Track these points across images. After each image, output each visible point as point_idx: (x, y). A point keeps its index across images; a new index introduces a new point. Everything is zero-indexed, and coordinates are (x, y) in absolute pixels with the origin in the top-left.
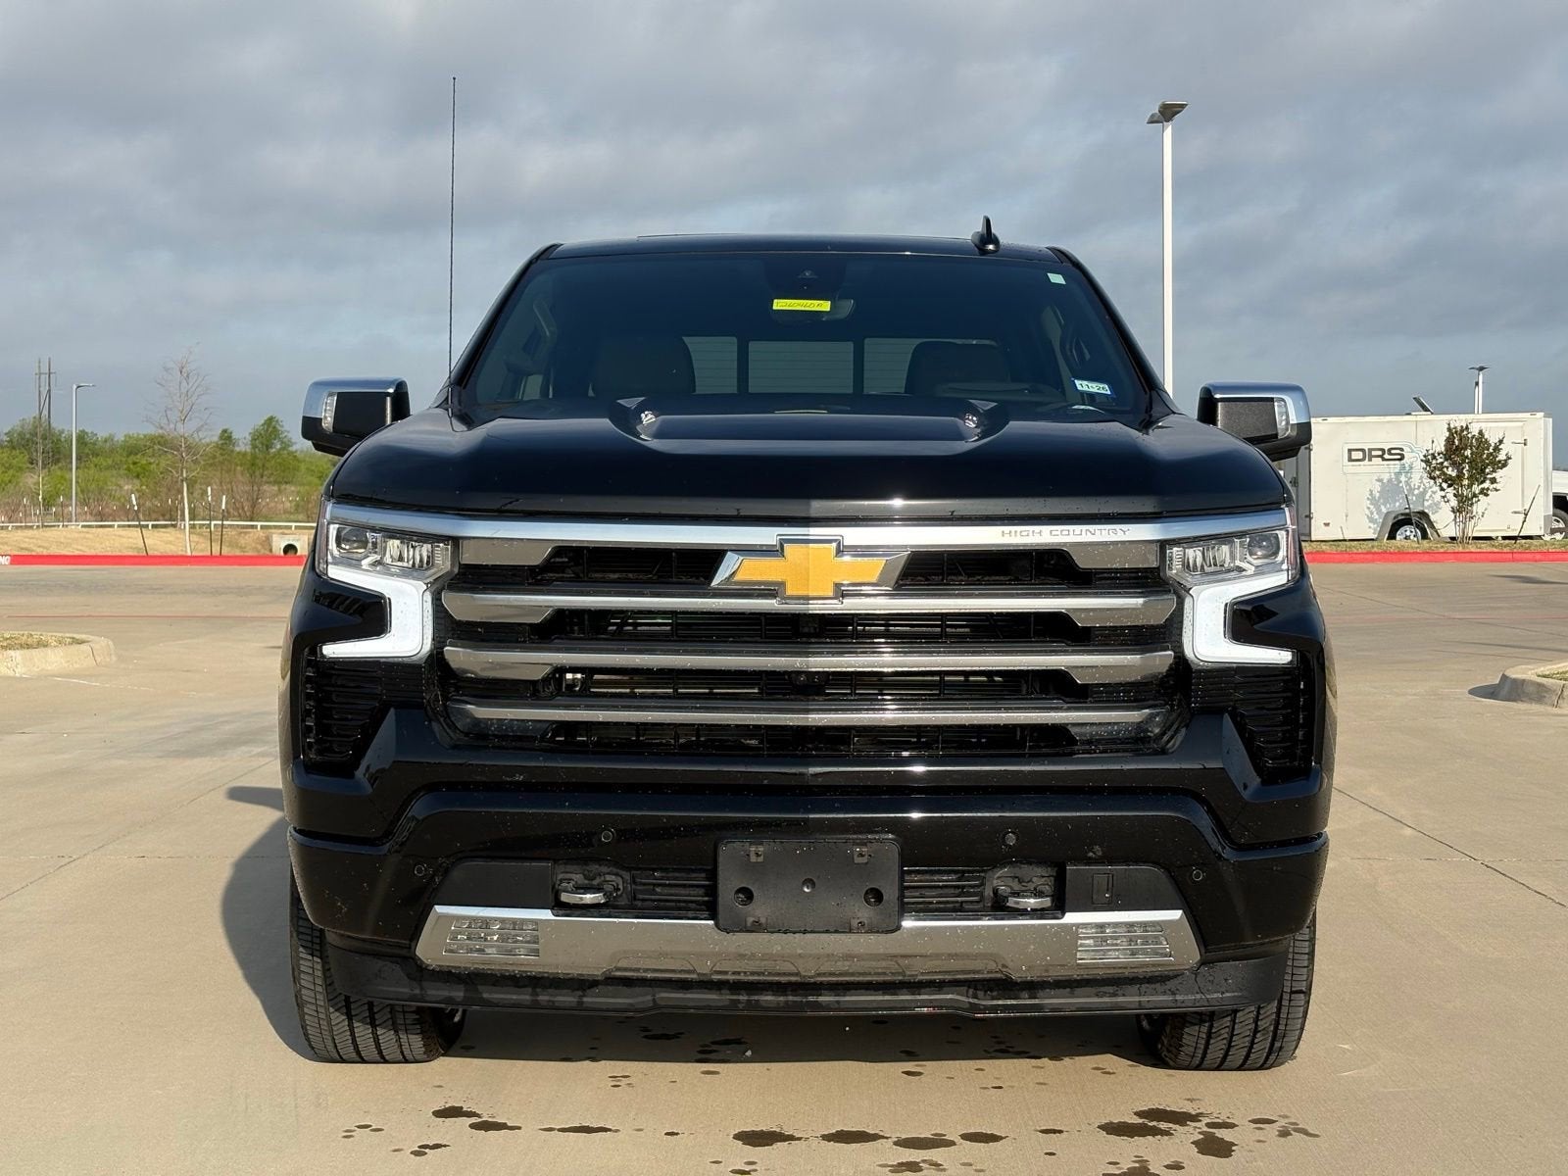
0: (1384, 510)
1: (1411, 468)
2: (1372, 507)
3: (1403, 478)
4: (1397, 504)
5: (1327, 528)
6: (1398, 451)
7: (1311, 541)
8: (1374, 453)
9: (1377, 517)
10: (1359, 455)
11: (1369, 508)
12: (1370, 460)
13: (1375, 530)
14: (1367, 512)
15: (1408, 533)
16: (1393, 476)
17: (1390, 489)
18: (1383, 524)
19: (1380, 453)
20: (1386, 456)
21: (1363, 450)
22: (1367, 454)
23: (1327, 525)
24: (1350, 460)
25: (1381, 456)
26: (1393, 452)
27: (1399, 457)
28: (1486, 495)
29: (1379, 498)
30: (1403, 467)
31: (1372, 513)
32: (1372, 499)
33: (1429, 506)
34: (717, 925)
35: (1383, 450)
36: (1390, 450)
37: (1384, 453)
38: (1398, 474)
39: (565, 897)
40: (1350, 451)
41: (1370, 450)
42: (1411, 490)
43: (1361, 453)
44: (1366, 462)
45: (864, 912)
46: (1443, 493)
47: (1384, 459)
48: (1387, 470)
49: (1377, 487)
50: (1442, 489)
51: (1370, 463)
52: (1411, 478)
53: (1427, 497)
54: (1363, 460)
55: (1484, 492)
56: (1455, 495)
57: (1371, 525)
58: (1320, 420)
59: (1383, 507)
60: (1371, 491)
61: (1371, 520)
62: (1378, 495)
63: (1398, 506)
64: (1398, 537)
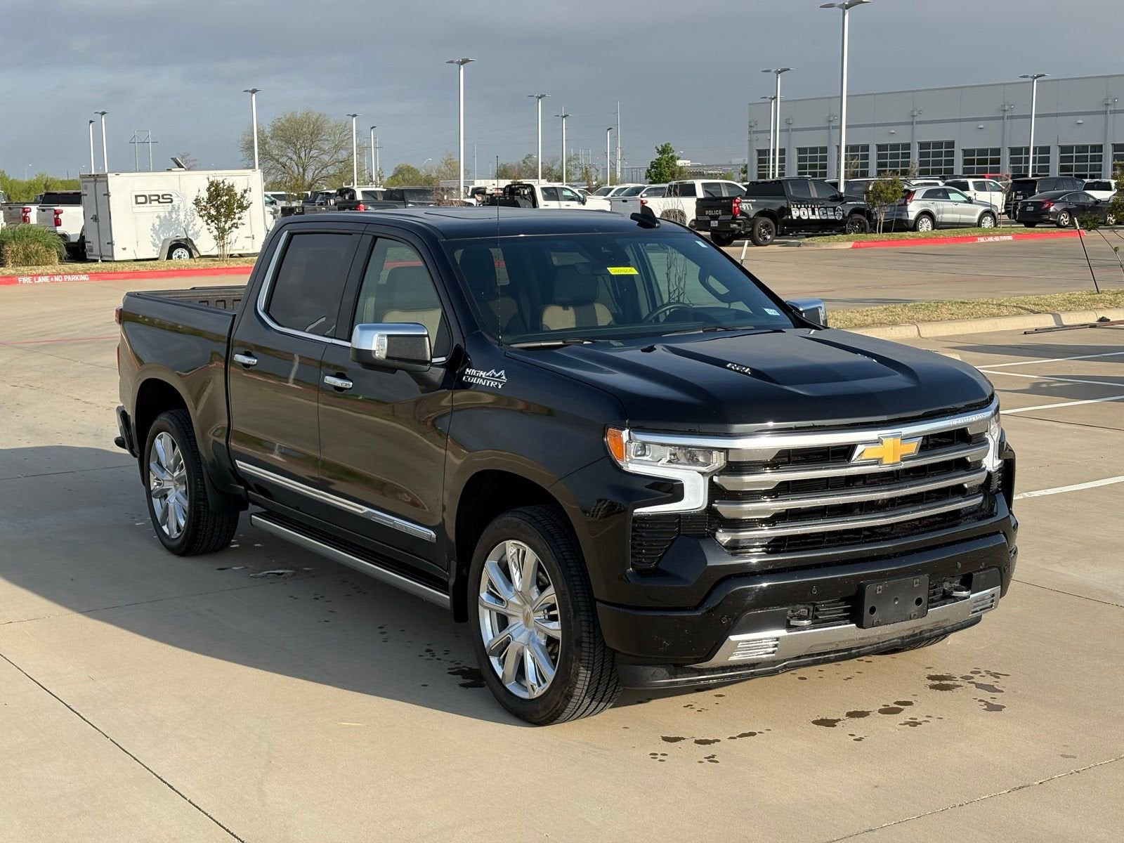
0: (163, 238)
1: (179, 208)
2: (154, 235)
3: (174, 216)
4: (171, 233)
5: (124, 251)
6: (169, 197)
7: (114, 261)
8: (153, 198)
9: (158, 242)
10: (142, 200)
11: (152, 236)
12: (150, 203)
13: (157, 251)
14: (151, 239)
15: (180, 254)
16: (167, 214)
17: (166, 223)
18: (162, 248)
19: (157, 198)
20: (161, 200)
21: (145, 196)
22: (148, 199)
23: (124, 249)
24: (137, 203)
25: (158, 200)
26: (165, 197)
27: (169, 200)
28: (237, 227)
29: (159, 229)
30: (173, 207)
31: (155, 240)
32: (154, 229)
33: (192, 235)
34: (857, 626)
35: (158, 196)
36: (163, 196)
37: (159, 198)
38: (170, 213)
39: (792, 623)
40: (136, 196)
41: (150, 196)
42: (179, 224)
43: (144, 198)
44: (148, 204)
45: (914, 609)
46: (208, 227)
47: (159, 202)
48: (162, 209)
49: (157, 222)
50: (208, 224)
51: (150, 205)
52: (179, 215)
53: (190, 228)
54: (145, 203)
55: (235, 226)
56: (216, 228)
57: (154, 248)
58: (114, 174)
59: (161, 235)
60: (154, 224)
61: (154, 245)
62: (158, 227)
63: (172, 235)
64: (174, 257)
